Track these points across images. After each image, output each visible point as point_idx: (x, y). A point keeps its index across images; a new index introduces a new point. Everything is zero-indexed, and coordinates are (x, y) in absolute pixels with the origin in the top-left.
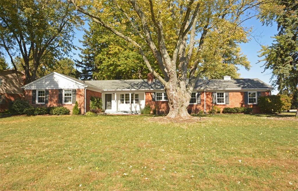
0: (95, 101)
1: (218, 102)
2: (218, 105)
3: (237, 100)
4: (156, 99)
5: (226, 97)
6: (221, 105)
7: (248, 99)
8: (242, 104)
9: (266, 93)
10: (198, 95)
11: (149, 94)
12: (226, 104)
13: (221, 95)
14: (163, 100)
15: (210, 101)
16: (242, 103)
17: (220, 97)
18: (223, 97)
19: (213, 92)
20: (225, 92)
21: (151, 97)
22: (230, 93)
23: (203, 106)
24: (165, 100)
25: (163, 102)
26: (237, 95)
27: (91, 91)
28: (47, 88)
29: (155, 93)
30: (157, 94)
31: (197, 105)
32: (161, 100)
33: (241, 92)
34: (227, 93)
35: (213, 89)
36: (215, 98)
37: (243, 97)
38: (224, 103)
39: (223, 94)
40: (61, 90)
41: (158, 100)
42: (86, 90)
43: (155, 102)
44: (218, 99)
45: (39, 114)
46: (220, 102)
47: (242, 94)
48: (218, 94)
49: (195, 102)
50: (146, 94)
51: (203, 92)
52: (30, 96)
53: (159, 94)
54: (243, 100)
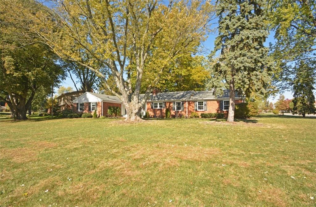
0: (112, 109)
1: (199, 109)
2: (198, 111)
3: (214, 107)
4: (154, 107)
5: (205, 105)
6: (200, 111)
7: (223, 107)
8: (218, 111)
9: (240, 101)
10: (183, 104)
11: (149, 103)
12: (205, 110)
13: (201, 103)
14: (158, 108)
15: (192, 108)
16: (218, 109)
17: (201, 105)
18: (203, 105)
19: (195, 101)
20: (205, 101)
21: (150, 106)
22: (208, 102)
23: (186, 112)
24: (160, 108)
25: (158, 110)
26: (214, 103)
27: (109, 103)
28: (83, 102)
29: (153, 103)
30: (155, 104)
31: (181, 112)
32: (157, 108)
33: (217, 101)
34: (206, 102)
35: (194, 99)
36: (196, 106)
37: (219, 105)
38: (204, 110)
39: (203, 103)
40: (90, 103)
41: (155, 108)
42: (103, 102)
43: (153, 109)
44: (199, 107)
45: (75, 118)
46: (201, 109)
47: (218, 103)
48: (199, 103)
49: (180, 109)
50: (147, 104)
51: (186, 102)
52: (75, 107)
53: (156, 103)
54: (219, 107)
